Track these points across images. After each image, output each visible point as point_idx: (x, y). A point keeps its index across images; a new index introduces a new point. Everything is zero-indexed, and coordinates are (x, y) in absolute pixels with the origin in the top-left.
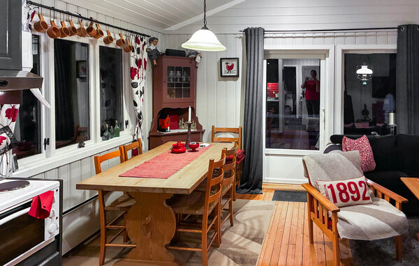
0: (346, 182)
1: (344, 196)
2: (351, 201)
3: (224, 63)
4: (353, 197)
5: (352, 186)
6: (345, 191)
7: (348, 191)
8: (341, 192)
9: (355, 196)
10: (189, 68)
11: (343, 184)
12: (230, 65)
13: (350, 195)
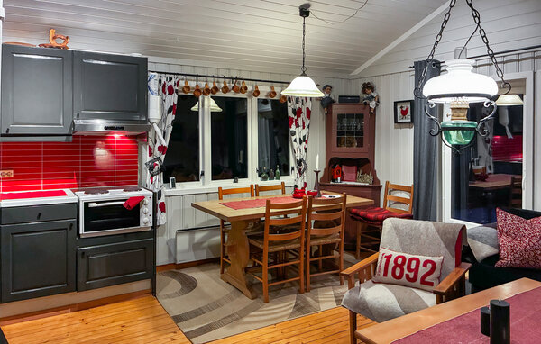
0: (408, 256)
1: (398, 272)
2: (404, 279)
3: (398, 107)
4: (407, 276)
5: (414, 263)
6: (401, 266)
7: (405, 267)
8: (396, 265)
9: (412, 275)
10: (363, 115)
11: (404, 258)
12: (404, 109)
13: (406, 272)
